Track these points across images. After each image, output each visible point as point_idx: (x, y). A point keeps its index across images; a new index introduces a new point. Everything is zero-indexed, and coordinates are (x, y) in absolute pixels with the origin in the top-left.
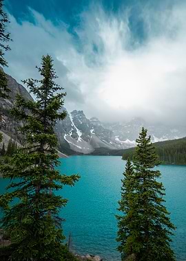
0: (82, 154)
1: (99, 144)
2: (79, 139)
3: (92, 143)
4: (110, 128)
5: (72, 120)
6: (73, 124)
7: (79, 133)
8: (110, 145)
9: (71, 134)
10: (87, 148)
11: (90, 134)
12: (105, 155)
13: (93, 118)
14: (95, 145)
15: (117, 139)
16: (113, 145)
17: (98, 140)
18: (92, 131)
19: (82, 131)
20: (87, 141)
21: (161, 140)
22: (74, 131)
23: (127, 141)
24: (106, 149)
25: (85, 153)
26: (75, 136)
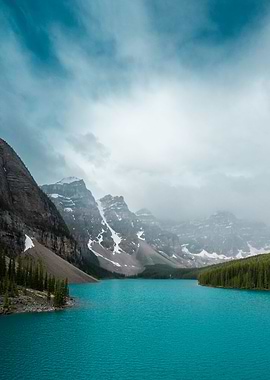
0: (122, 276)
1: (154, 257)
2: (117, 249)
3: (140, 257)
4: (173, 230)
5: (102, 214)
6: (104, 222)
7: (117, 239)
8: (173, 261)
9: (101, 240)
10: (132, 266)
11: (136, 240)
12: (165, 277)
13: (143, 211)
14: (146, 261)
15: (185, 250)
16: (178, 261)
17: (150, 251)
18: (139, 234)
19: (122, 235)
20: (131, 253)
21: (262, 252)
22: (107, 235)
23: (203, 253)
24: (167, 267)
25: (127, 274)
26: (108, 244)
